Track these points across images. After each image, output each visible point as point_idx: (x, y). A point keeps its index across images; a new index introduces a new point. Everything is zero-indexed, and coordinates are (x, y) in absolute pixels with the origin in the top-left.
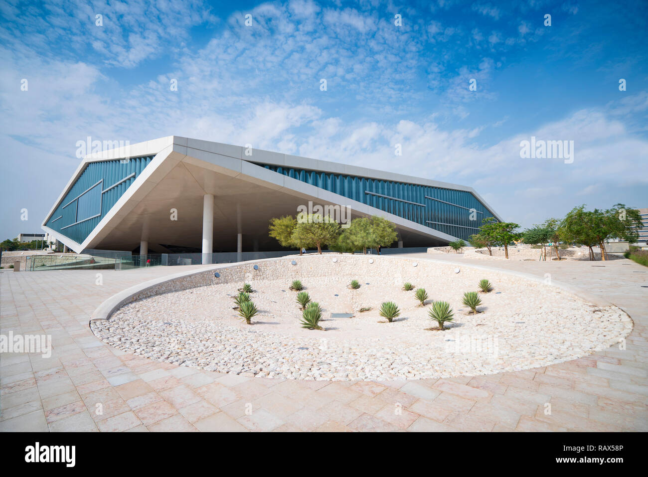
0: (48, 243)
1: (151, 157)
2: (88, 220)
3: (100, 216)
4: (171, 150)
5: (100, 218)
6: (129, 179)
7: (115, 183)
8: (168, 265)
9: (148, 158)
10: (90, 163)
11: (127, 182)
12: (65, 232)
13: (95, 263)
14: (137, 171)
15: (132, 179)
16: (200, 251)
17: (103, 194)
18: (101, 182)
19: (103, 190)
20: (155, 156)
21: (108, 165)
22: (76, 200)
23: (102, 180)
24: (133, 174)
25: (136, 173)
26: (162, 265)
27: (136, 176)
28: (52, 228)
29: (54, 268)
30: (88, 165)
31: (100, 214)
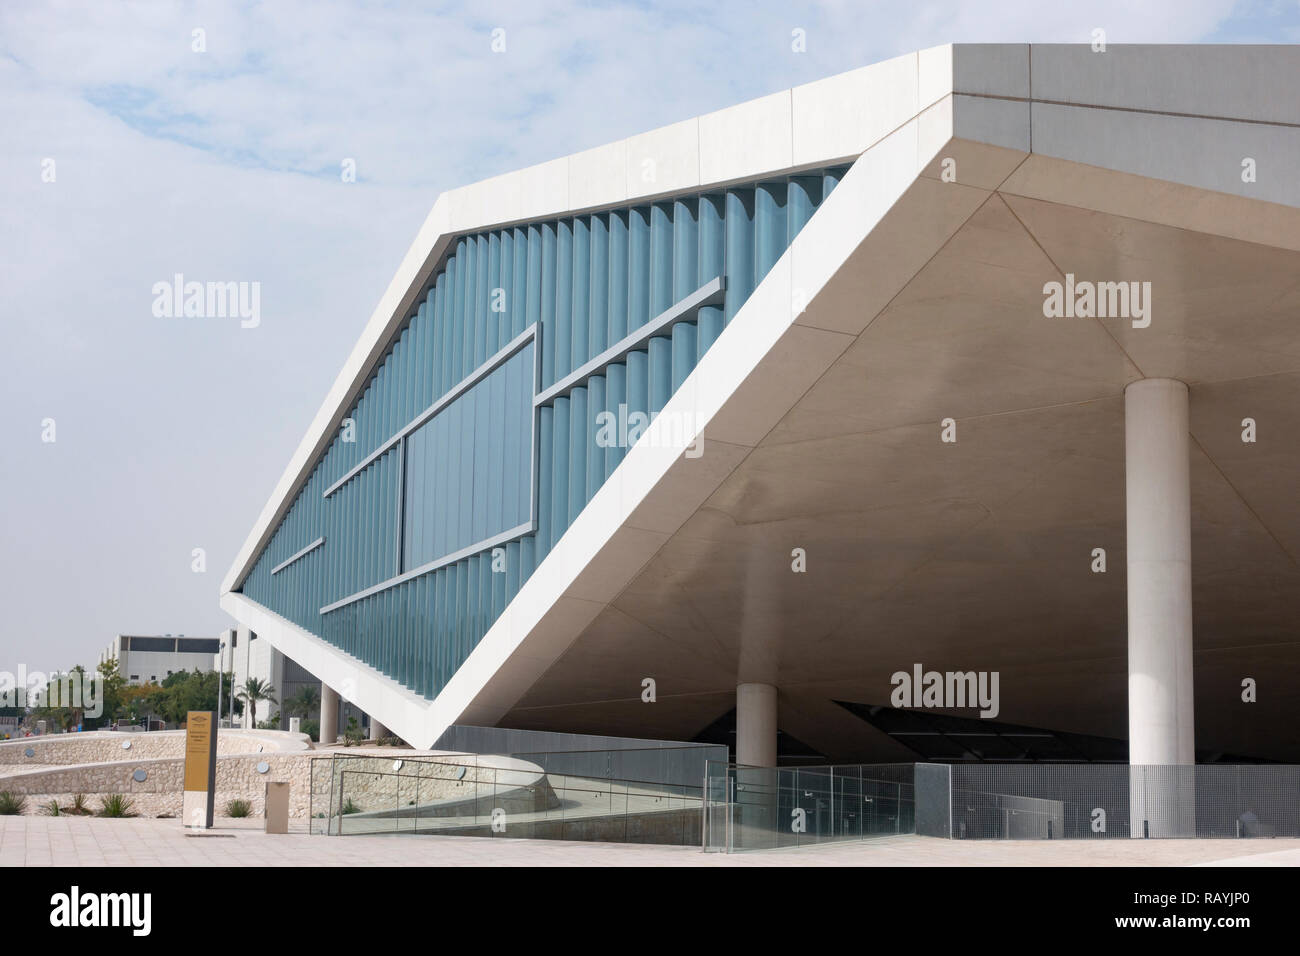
0: (239, 688)
1: (815, 182)
2: (465, 560)
3: (531, 535)
4: (940, 130)
5: (530, 550)
6: (690, 319)
7: (605, 348)
8: (957, 835)
9: (795, 191)
10: (462, 237)
11: (679, 333)
12: (341, 631)
13: (559, 805)
14: (733, 268)
15: (705, 317)
16: (1116, 749)
17: (539, 407)
18: (530, 339)
19: (540, 389)
20: (839, 170)
21: (562, 241)
22: (394, 447)
23: (532, 329)
24: (712, 287)
25: (725, 281)
26: (921, 832)
27: (731, 298)
28: (275, 603)
29: (408, 824)
30: (450, 247)
31: (527, 527)
